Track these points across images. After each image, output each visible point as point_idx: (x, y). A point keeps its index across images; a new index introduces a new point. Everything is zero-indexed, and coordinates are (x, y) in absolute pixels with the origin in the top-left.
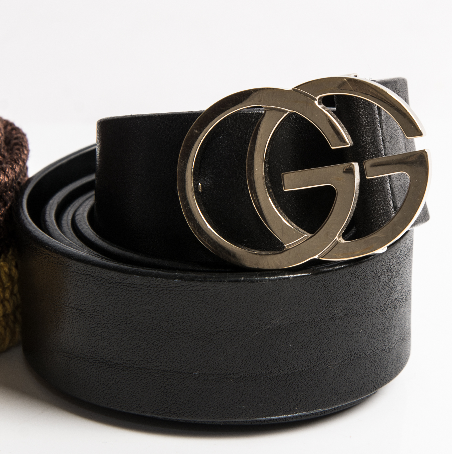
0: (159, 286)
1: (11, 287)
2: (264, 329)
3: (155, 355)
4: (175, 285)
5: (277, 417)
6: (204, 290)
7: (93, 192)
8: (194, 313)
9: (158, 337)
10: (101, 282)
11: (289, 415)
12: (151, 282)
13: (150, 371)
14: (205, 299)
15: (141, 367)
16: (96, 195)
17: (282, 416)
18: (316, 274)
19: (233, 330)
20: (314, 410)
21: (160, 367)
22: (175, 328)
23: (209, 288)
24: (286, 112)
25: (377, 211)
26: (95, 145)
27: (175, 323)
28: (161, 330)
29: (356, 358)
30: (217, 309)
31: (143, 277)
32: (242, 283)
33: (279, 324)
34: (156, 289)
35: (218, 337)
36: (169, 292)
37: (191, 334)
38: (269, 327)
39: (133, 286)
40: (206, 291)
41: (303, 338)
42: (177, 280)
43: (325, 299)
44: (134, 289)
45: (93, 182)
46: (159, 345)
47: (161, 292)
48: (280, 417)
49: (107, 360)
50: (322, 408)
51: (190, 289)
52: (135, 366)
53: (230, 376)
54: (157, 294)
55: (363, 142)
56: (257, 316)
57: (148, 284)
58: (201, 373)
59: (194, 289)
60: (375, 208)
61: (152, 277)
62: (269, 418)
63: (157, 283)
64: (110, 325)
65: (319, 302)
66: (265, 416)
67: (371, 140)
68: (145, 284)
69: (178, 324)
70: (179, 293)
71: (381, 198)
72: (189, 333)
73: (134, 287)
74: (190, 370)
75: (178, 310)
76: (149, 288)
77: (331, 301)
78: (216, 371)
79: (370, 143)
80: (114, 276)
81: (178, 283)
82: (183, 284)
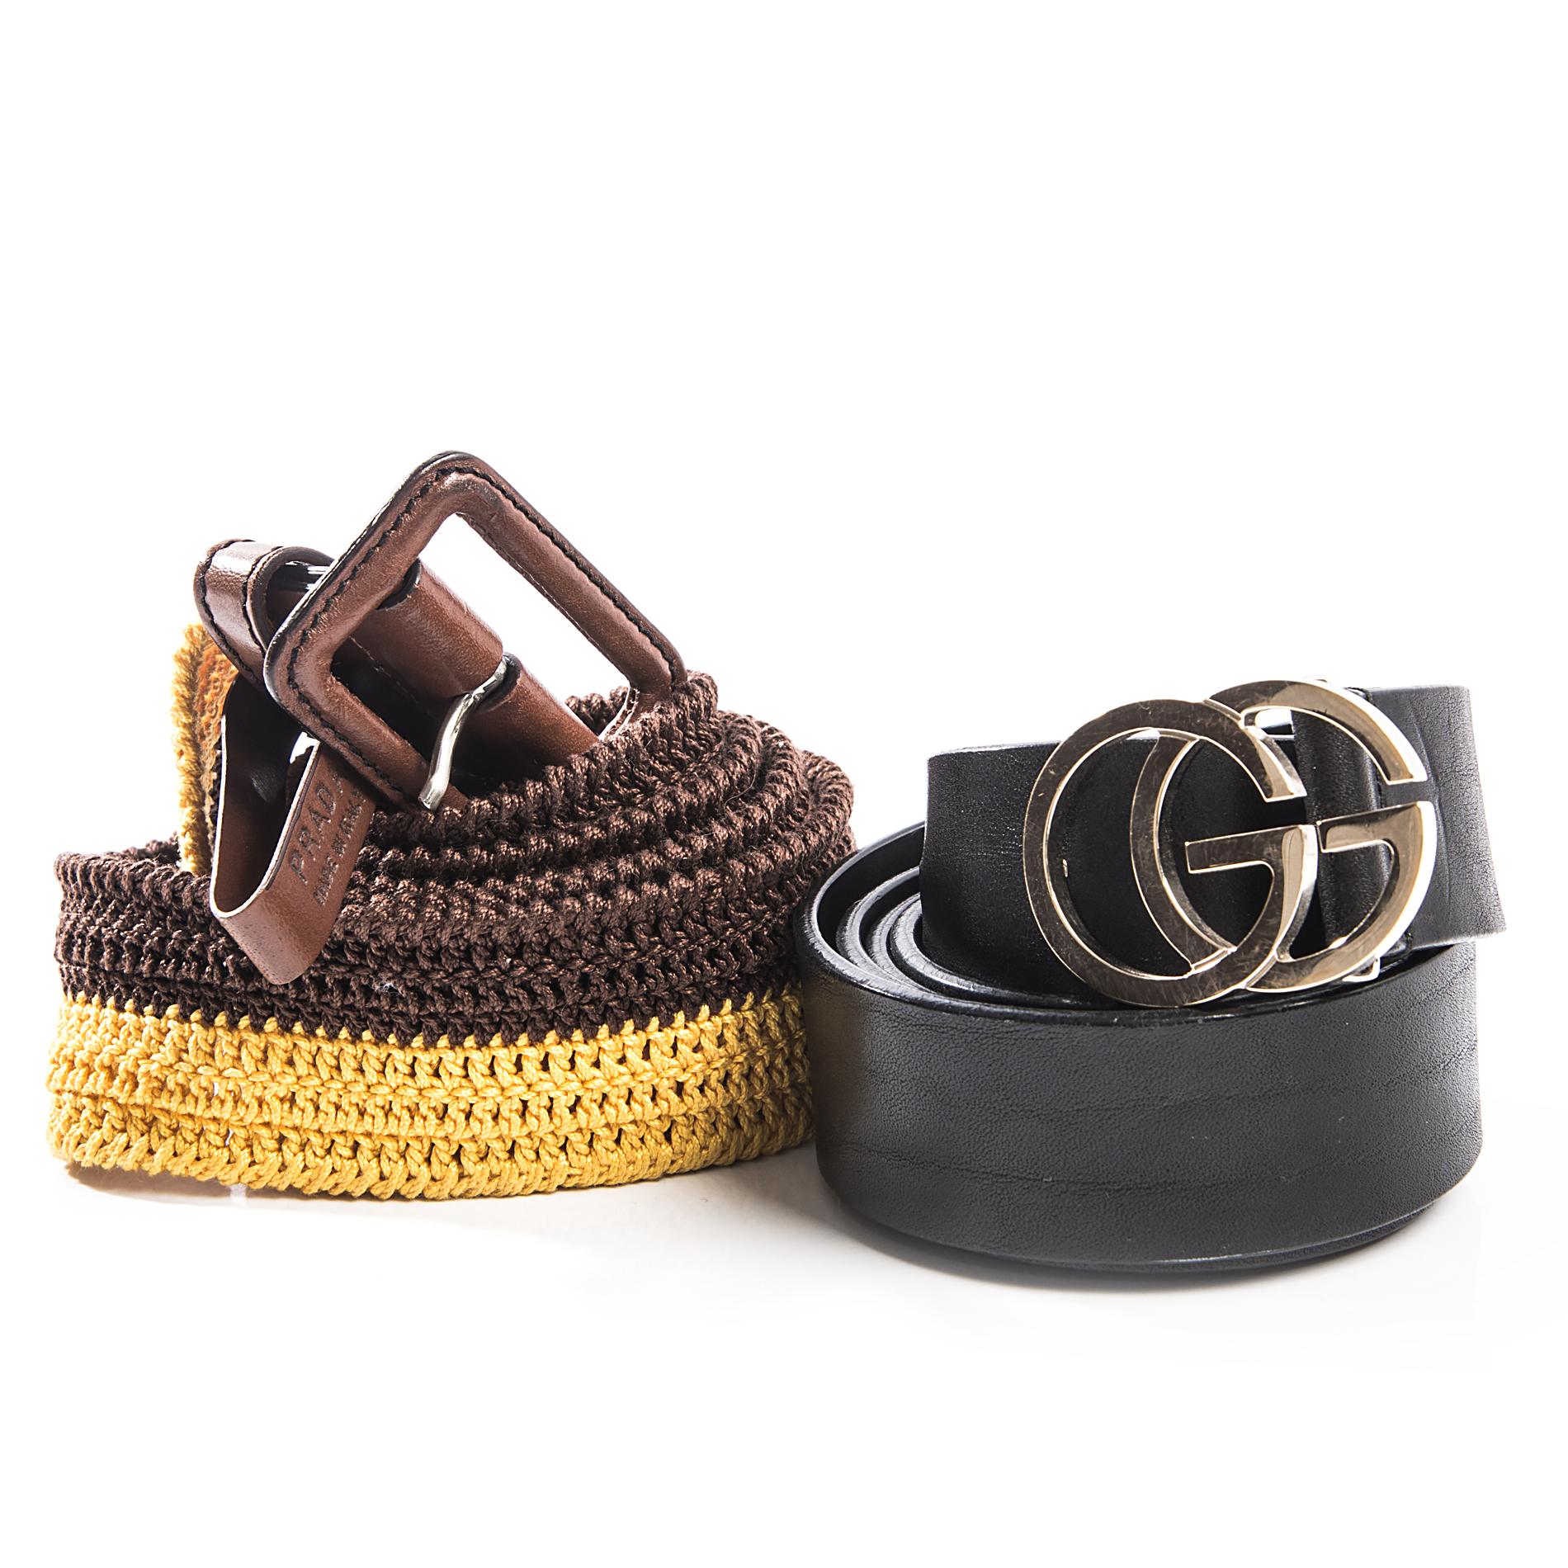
0: (981, 1031)
1: (804, 1039)
2: (1157, 1108)
3: (982, 1148)
4: (1005, 1030)
5: (1189, 1260)
6: (1051, 1039)
7: (918, 895)
8: (1039, 1078)
9: (984, 1118)
10: (896, 1024)
11: (1212, 1259)
12: (969, 1024)
13: (975, 1175)
14: (1054, 1053)
15: (961, 1167)
16: (921, 898)
17: (1199, 1259)
18: (1247, 1016)
19: (1105, 1107)
20: (1256, 1251)
21: (990, 1169)
22: (1010, 1102)
23: (1060, 1036)
24: (1194, 739)
25: (1359, 910)
26: (923, 823)
27: (1009, 1095)
28: (988, 1105)
29: (1335, 1164)
30: (1076, 1072)
31: (955, 1016)
32: (1114, 1027)
33: (1183, 1100)
34: (976, 1035)
35: (1080, 1120)
36: (996, 1040)
37: (1035, 1114)
38: (1165, 1104)
39: (942, 1030)
40: (1055, 1041)
41: (1228, 1126)
42: (1008, 1021)
43: (1265, 1059)
44: (944, 1035)
45: (914, 880)
46: (987, 1131)
47: (984, 1041)
48: (1194, 1260)
49: (912, 1155)
50: (1272, 1248)
51: (1029, 1037)
52: (953, 1166)
53: (1104, 1187)
54: (977, 1045)
55: (1334, 792)
56: (1143, 1085)
57: (964, 1027)
58: (1055, 1179)
59: (1036, 1037)
60: (1355, 906)
61: (969, 1015)
62: (1176, 1261)
63: (977, 1026)
64: (911, 1096)
65: (1255, 1064)
66: (1168, 1259)
67: (1347, 788)
68: (959, 1027)
69: (1014, 1096)
70: (1013, 1042)
71: (1365, 888)
72: (1032, 1111)
73: (943, 1033)
74: (1038, 1175)
75: (1013, 1072)
76: (966, 1034)
77: (1278, 1065)
78: (1080, 1177)
79: (1347, 793)
80: (913, 1014)
81: (1010, 1026)
82: (1017, 1028)
